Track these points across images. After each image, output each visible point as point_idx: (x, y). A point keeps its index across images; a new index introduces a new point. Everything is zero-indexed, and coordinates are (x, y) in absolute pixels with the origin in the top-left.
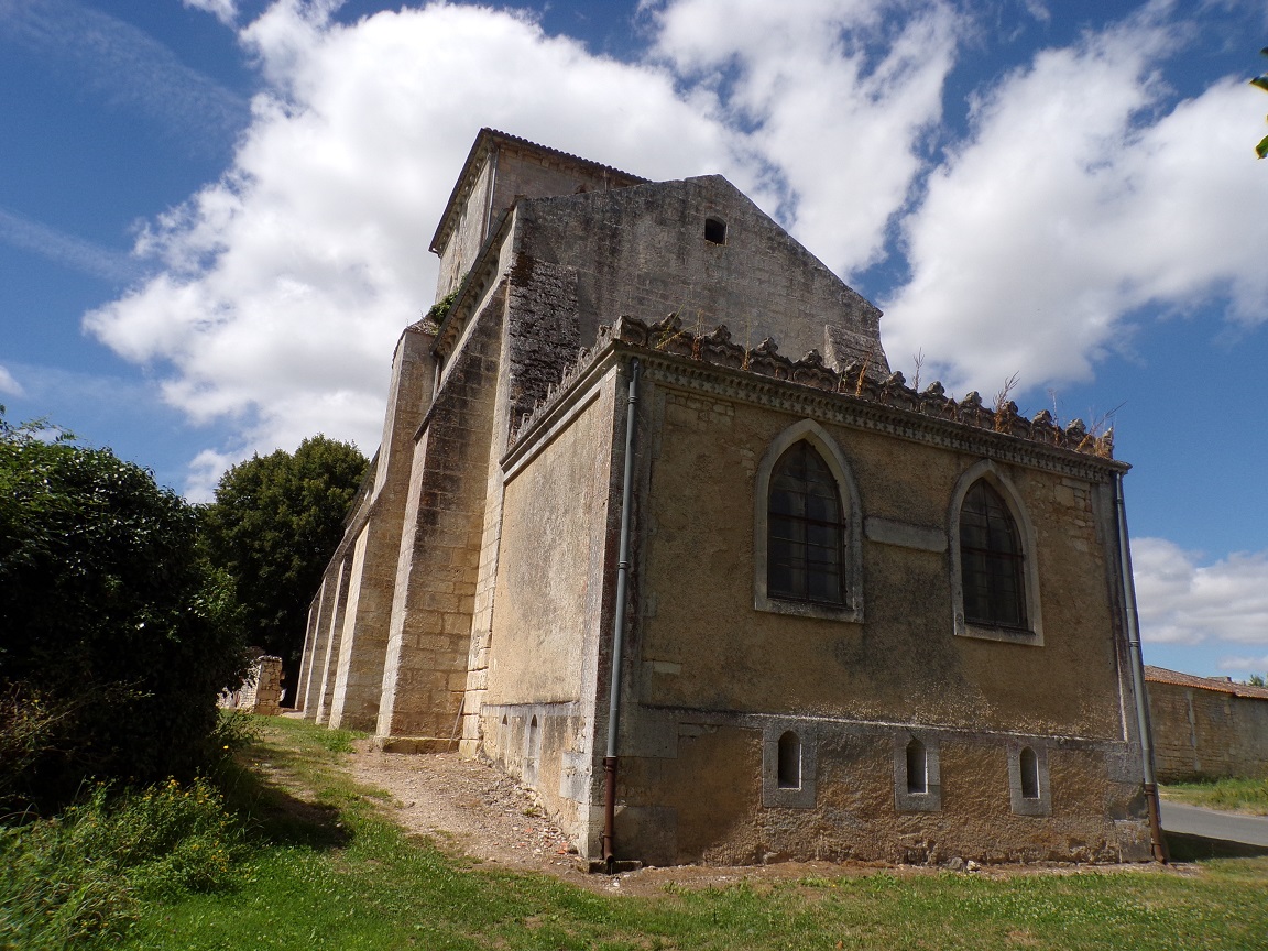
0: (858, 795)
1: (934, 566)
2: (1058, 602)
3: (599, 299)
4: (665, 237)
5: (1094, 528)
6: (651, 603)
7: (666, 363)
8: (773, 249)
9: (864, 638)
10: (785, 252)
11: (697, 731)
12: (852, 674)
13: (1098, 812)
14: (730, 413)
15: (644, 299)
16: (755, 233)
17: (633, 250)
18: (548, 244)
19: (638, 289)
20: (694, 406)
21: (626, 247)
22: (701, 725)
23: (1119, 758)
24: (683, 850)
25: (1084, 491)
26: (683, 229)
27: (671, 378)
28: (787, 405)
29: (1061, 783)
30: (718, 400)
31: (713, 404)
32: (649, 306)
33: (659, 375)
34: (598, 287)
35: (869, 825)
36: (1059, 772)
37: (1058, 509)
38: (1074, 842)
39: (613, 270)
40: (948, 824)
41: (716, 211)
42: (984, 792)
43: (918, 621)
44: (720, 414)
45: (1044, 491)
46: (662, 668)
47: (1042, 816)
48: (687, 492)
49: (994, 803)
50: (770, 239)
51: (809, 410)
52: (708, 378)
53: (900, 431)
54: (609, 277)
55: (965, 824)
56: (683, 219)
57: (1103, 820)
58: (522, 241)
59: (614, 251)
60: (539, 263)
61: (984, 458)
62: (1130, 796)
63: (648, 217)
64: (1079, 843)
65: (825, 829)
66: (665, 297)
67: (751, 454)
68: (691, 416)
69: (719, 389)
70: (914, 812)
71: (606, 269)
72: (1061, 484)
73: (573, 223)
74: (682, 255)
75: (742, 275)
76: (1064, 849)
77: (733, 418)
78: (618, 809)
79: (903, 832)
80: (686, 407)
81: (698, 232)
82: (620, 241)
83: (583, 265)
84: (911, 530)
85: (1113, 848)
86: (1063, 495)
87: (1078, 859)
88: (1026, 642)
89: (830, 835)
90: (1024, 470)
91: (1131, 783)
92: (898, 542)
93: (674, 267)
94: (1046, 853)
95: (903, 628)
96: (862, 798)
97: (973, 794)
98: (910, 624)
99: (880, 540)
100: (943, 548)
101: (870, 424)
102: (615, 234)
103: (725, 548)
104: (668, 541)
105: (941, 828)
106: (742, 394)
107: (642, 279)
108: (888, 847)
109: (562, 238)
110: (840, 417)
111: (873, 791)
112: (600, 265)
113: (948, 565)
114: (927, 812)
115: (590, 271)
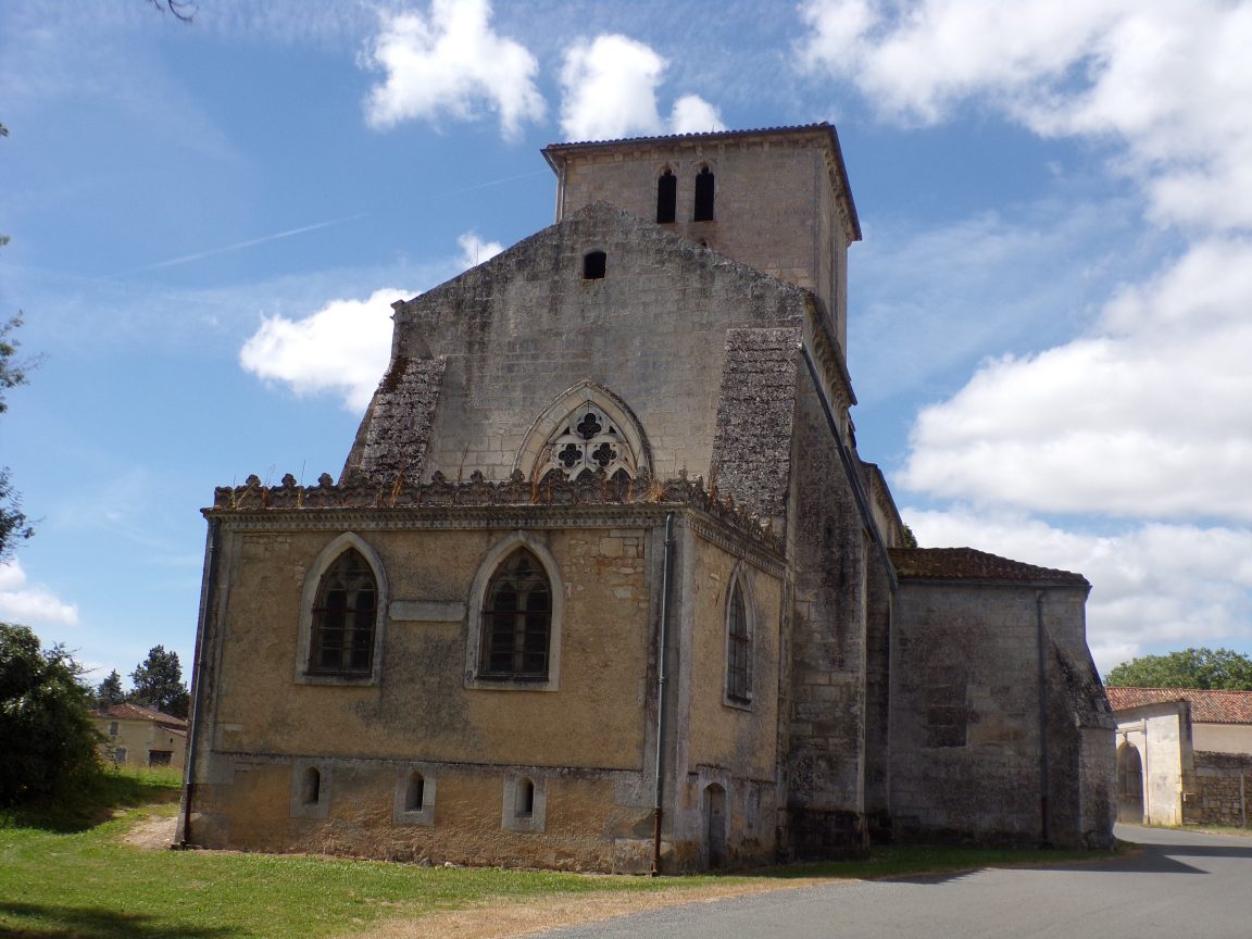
0: (362, 812)
1: (452, 633)
2: (584, 650)
3: (469, 380)
4: (537, 292)
5: (643, 572)
6: (224, 685)
7: (237, 516)
8: (662, 263)
9: (382, 697)
10: (678, 260)
11: (248, 768)
12: (368, 725)
13: (595, 830)
14: (289, 541)
15: (513, 365)
16: (641, 251)
17: (504, 318)
18: (422, 340)
19: (508, 356)
20: (262, 541)
21: (496, 317)
22: (251, 764)
23: (631, 786)
24: (232, 842)
25: (637, 538)
26: (556, 278)
27: (242, 526)
28: (328, 525)
29: (558, 807)
30: (280, 533)
31: (277, 536)
32: (518, 371)
33: (234, 526)
34: (468, 368)
35: (369, 833)
36: (559, 797)
37: (602, 561)
38: (561, 854)
39: (483, 344)
40: (438, 835)
41: (595, 243)
42: (476, 812)
43: (433, 680)
44: (282, 543)
45: (586, 547)
46: (229, 728)
47: (533, 832)
48: (253, 606)
49: (485, 821)
50: (659, 251)
51: (346, 525)
52: (269, 519)
53: (428, 524)
54: (479, 354)
55: (454, 835)
56: (557, 266)
57: (600, 838)
58: (399, 345)
59: (484, 326)
60: (411, 362)
61: (516, 530)
62: (638, 819)
63: (520, 277)
64: (569, 856)
65: (333, 834)
66: (535, 357)
67: (302, 569)
68: (260, 550)
69: (276, 526)
70: (410, 825)
71: (477, 347)
72: (609, 537)
73: (445, 311)
74: (554, 305)
75: (624, 305)
76: (551, 859)
77: (290, 544)
78: (195, 816)
79: (396, 839)
80: (258, 543)
81: (574, 274)
82: (490, 313)
83: (454, 351)
84: (430, 606)
85: (606, 862)
86: (608, 547)
87: (566, 868)
88: (538, 689)
89: (337, 838)
90: (563, 531)
91: (642, 807)
92: (416, 618)
93: (546, 319)
94: (530, 862)
95: (418, 687)
96: (366, 814)
97: (466, 813)
98: (424, 683)
99: (400, 618)
100: (461, 617)
101: (400, 525)
102: (485, 307)
103: (277, 641)
104: (238, 642)
105: (430, 838)
106: (293, 526)
107: (511, 346)
108: (381, 848)
109: (435, 330)
110: (373, 525)
111: (377, 809)
112: (470, 345)
113: (465, 631)
114: (420, 826)
115: (461, 354)
